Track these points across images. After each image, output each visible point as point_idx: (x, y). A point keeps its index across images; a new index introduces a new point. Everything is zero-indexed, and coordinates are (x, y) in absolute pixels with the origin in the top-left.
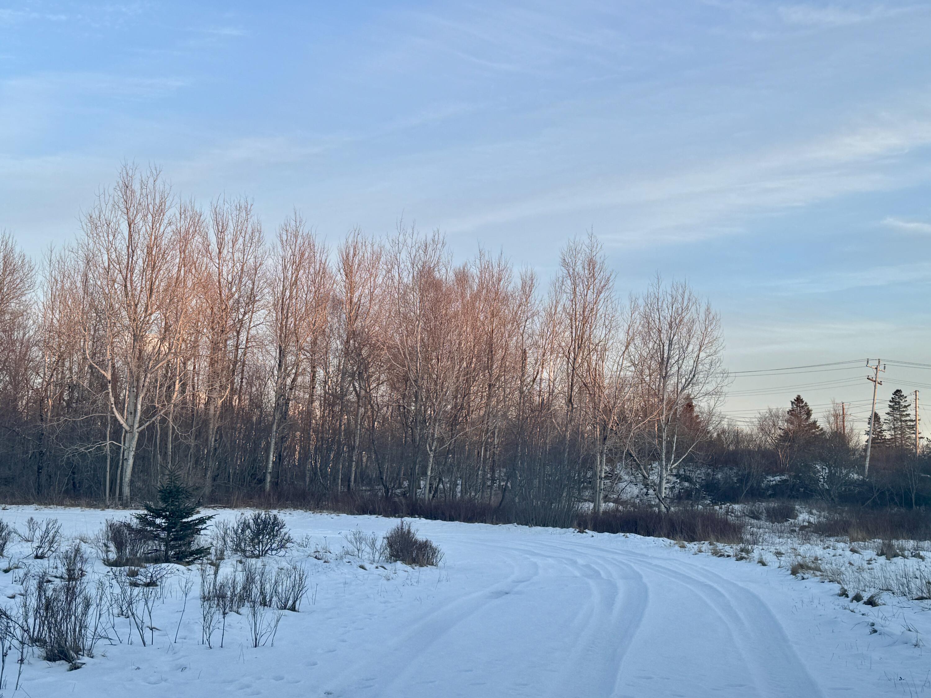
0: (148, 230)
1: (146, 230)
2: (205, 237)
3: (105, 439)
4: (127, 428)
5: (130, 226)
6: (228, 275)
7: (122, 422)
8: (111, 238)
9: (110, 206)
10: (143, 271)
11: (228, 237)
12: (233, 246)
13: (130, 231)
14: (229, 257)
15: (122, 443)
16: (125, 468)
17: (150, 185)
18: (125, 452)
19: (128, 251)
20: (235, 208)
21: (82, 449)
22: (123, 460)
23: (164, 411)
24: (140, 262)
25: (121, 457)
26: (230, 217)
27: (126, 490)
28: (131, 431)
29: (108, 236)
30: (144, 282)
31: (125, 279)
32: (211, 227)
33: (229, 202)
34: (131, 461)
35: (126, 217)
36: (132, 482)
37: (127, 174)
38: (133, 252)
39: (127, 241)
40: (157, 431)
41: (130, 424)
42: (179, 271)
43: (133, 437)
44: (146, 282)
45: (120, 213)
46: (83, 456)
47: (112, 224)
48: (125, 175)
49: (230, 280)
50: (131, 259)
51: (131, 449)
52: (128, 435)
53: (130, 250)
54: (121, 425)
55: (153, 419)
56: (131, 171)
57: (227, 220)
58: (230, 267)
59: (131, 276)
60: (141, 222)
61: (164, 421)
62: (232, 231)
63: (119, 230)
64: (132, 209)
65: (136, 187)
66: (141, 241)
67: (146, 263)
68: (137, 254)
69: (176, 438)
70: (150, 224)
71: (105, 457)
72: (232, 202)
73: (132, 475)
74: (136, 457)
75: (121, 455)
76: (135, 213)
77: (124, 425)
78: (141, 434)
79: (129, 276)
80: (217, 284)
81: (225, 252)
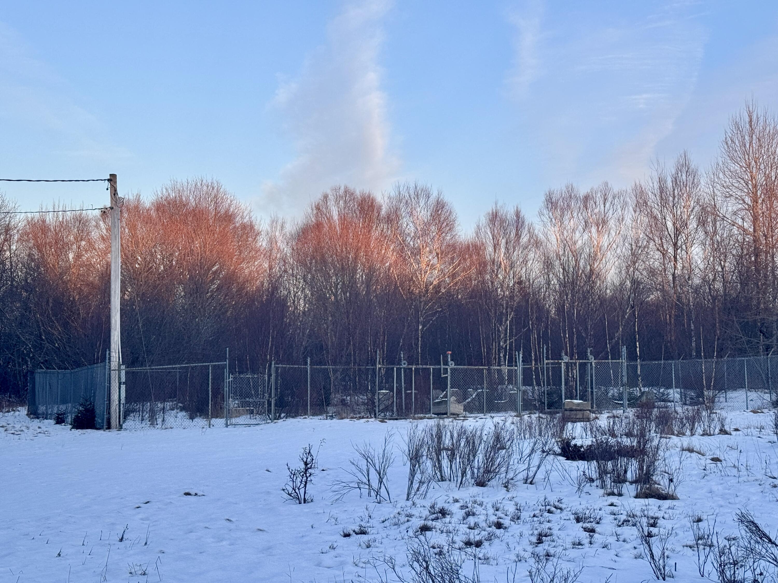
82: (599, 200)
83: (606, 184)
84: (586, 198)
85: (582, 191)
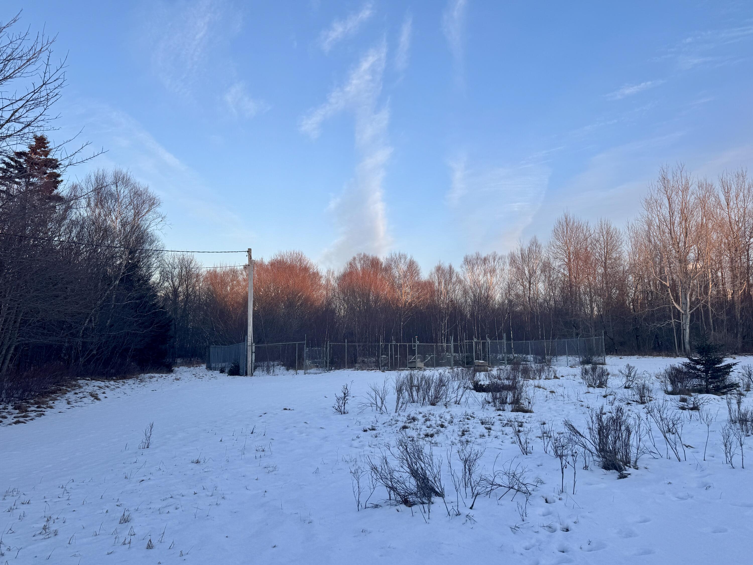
0: (680, 200)
1: (679, 200)
2: (717, 198)
3: (671, 319)
4: (683, 312)
5: (669, 200)
6: (735, 217)
7: (679, 309)
8: (659, 208)
9: (656, 192)
10: (680, 223)
11: (733, 194)
12: (737, 199)
13: (669, 203)
14: (735, 206)
15: (682, 320)
16: (685, 334)
17: (679, 175)
18: (684, 326)
19: (670, 214)
20: (735, 176)
21: (658, 325)
22: (683, 330)
23: (703, 301)
24: (678, 219)
25: (682, 328)
26: (732, 182)
27: (688, 347)
28: (686, 313)
29: (657, 208)
30: (681, 229)
31: (670, 230)
32: (720, 191)
33: (731, 174)
34: (688, 330)
35: (666, 196)
36: (690, 343)
37: (664, 172)
38: (673, 214)
39: (668, 209)
40: (701, 313)
41: (684, 309)
42: (702, 219)
43: (687, 317)
44: (683, 229)
45: (662, 194)
46: (660, 329)
47: (659, 201)
48: (663, 173)
49: (737, 219)
50: (672, 218)
51: (687, 324)
52: (684, 316)
53: (671, 213)
54: (679, 311)
55: (698, 306)
56: (665, 169)
57: (730, 185)
58: (736, 212)
59: (673, 228)
60: (676, 196)
61: (704, 306)
62: (735, 190)
63: (663, 203)
64: (669, 191)
65: (670, 177)
66: (677, 207)
67: (681, 219)
68: (675, 215)
69: (714, 316)
70: (681, 197)
71: (672, 329)
72: (733, 174)
73: (690, 337)
74: (691, 328)
75: (682, 327)
76: (671, 192)
77: (681, 311)
78: (692, 315)
79: (672, 228)
80: (729, 223)
81: (732, 204)
82: (491, 260)
83: (495, 253)
84: (485, 259)
85: (483, 255)
